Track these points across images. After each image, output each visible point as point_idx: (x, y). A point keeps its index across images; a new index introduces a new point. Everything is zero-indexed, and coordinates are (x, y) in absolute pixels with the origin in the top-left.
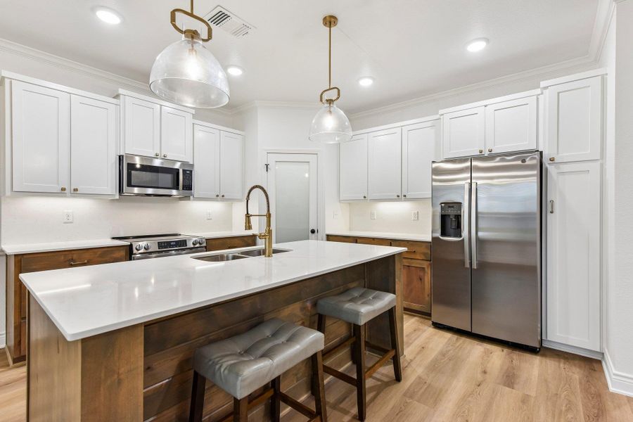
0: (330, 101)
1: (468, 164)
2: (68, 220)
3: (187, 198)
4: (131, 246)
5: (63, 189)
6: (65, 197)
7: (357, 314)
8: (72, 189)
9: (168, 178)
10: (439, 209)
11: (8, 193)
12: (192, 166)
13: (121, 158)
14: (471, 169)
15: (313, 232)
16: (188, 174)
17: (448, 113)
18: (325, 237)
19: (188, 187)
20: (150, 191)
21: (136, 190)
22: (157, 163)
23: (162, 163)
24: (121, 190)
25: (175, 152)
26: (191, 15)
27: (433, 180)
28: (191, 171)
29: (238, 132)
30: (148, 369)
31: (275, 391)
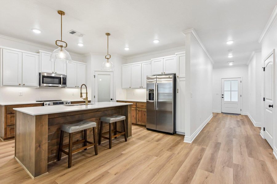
0: (108, 59)
1: (155, 77)
2: (21, 95)
3: (64, 87)
4: (44, 103)
5: (20, 84)
6: (20, 87)
7: (109, 120)
8: (23, 84)
9: (57, 80)
10: (148, 92)
11: (1, 86)
12: (66, 76)
13: (40, 74)
14: (156, 78)
15: (111, 99)
16: (65, 79)
17: (154, 60)
18: (116, 101)
19: (65, 83)
20: (50, 85)
21: (45, 85)
22: (53, 75)
23: (55, 75)
24: (40, 85)
25: (59, 72)
26: (61, 41)
27: (147, 81)
28: (66, 78)
29: (84, 63)
30: (49, 129)
31: (85, 140)
